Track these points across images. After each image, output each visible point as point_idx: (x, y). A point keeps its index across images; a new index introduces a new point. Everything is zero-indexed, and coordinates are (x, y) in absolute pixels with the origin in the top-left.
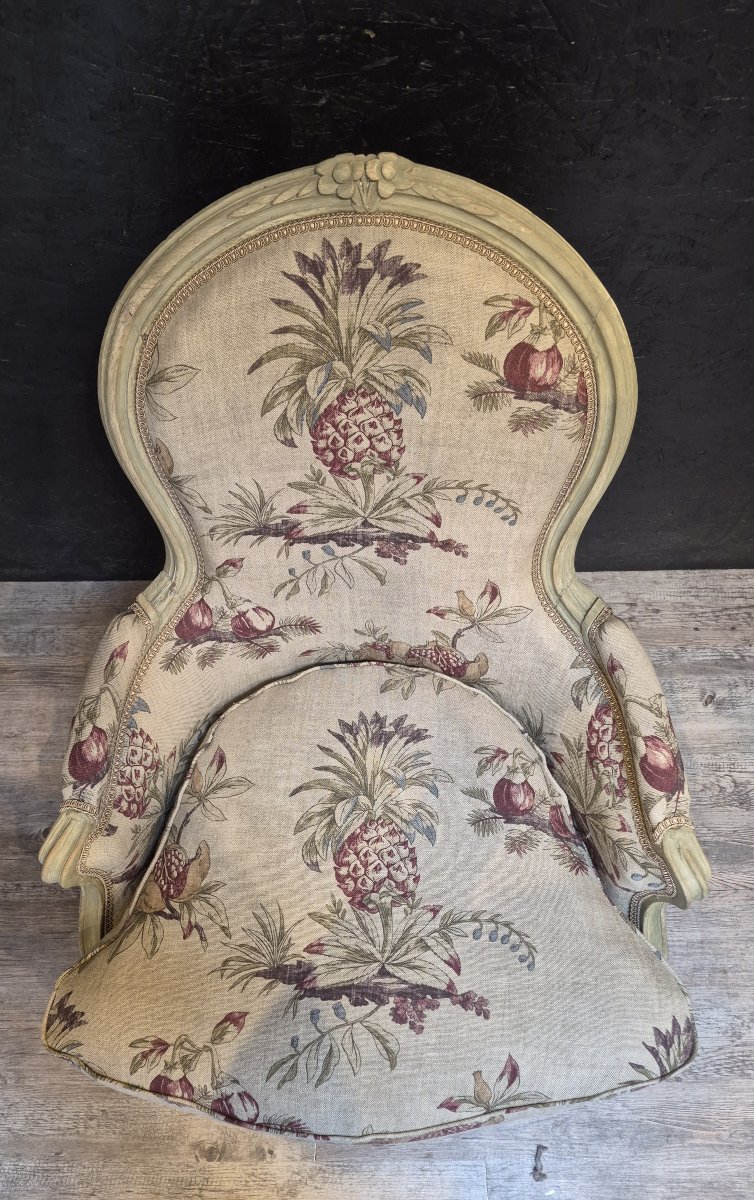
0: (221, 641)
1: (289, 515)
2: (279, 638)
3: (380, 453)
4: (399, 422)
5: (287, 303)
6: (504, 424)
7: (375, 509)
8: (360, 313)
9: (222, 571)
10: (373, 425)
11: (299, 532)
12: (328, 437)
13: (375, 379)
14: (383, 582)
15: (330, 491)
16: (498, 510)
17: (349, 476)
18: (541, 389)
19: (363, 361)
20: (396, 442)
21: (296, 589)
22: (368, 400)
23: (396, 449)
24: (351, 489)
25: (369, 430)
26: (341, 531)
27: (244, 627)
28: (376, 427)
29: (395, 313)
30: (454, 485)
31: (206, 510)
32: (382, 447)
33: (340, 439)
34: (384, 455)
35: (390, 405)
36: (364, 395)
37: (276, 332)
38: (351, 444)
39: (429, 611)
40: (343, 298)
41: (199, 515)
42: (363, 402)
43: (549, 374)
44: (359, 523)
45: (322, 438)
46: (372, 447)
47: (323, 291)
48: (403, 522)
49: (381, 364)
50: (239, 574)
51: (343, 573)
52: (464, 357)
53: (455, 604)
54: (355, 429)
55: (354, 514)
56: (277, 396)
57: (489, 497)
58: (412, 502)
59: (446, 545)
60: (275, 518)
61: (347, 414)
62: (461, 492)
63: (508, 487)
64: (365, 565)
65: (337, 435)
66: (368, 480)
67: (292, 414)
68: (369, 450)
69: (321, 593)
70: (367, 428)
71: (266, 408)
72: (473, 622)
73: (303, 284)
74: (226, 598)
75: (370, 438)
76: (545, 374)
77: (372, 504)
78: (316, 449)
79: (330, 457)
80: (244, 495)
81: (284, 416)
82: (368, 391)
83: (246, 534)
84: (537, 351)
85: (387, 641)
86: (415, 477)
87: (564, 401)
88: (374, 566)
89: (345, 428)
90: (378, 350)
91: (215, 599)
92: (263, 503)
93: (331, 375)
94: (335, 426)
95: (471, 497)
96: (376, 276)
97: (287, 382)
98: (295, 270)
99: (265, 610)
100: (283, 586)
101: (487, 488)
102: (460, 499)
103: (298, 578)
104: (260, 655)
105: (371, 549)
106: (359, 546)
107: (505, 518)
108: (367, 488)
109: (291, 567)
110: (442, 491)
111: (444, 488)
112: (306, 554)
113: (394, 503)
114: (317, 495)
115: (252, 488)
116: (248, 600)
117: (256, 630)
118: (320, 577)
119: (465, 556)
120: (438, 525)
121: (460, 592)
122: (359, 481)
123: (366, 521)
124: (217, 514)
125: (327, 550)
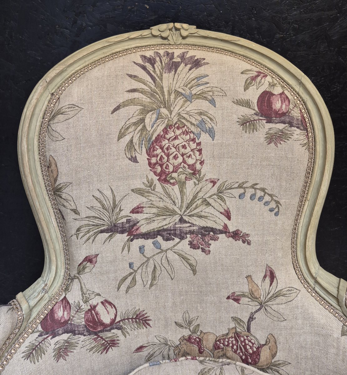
0: (75, 334)
1: (131, 215)
2: (119, 332)
3: (189, 165)
4: (199, 144)
5: (135, 76)
6: (262, 140)
7: (187, 208)
8: (175, 82)
9: (81, 269)
10: (184, 147)
11: (137, 229)
12: (157, 156)
13: (184, 118)
14: (194, 272)
15: (158, 195)
16: (266, 203)
17: (171, 183)
18: (282, 116)
19: (177, 108)
20: (198, 157)
21: (134, 280)
22: (180, 131)
23: (198, 162)
24: (172, 193)
25: (182, 150)
26: (165, 227)
27: (94, 321)
28: (186, 148)
29: (193, 82)
30: (236, 185)
31: (76, 212)
32: (190, 161)
33: (164, 156)
34: (192, 167)
35: (193, 133)
36: (178, 128)
37: (129, 91)
38: (172, 161)
39: (228, 298)
40: (165, 75)
41: (70, 216)
42: (178, 132)
43: (284, 106)
44: (178, 220)
45: (154, 156)
46: (184, 161)
47: (155, 72)
48: (206, 217)
49: (188, 109)
50: (94, 270)
51: (166, 265)
52: (234, 102)
53: (246, 289)
54: (173, 150)
55: (173, 213)
56: (128, 128)
57: (259, 194)
58: (211, 201)
59: (236, 235)
60: (122, 218)
61: (169, 140)
62: (242, 191)
63: (270, 185)
64: (184, 258)
65: (163, 154)
66: (182, 185)
67: (135, 140)
68: (183, 164)
69: (151, 285)
70: (181, 148)
71: (121, 136)
72: (261, 304)
73: (144, 68)
74: (83, 294)
75: (183, 155)
76: (281, 107)
77: (185, 205)
78: (150, 164)
79: (159, 169)
80: (102, 199)
81: (131, 141)
82: (181, 126)
83: (102, 232)
84: (274, 95)
85: (199, 333)
86: (212, 182)
87: (295, 122)
88: (189, 257)
89: (167, 149)
90: (185, 101)
91: (74, 296)
92: (115, 206)
93: (159, 116)
94: (162, 148)
95: (248, 195)
96: (182, 65)
97: (134, 120)
98: (140, 61)
99: (110, 304)
100: (125, 278)
101: (258, 187)
102: (241, 196)
103: (136, 271)
104: (104, 349)
105: (186, 242)
106: (177, 240)
107: (271, 210)
108: (182, 192)
109: (130, 261)
110: (229, 191)
111: (230, 189)
112: (142, 249)
113: (199, 202)
114: (150, 198)
115: (108, 193)
116: (99, 295)
117: (102, 324)
118: (150, 269)
119: (249, 243)
120: (229, 218)
121: (249, 277)
122: (177, 186)
123: (182, 218)
124: (83, 215)
125: (156, 244)
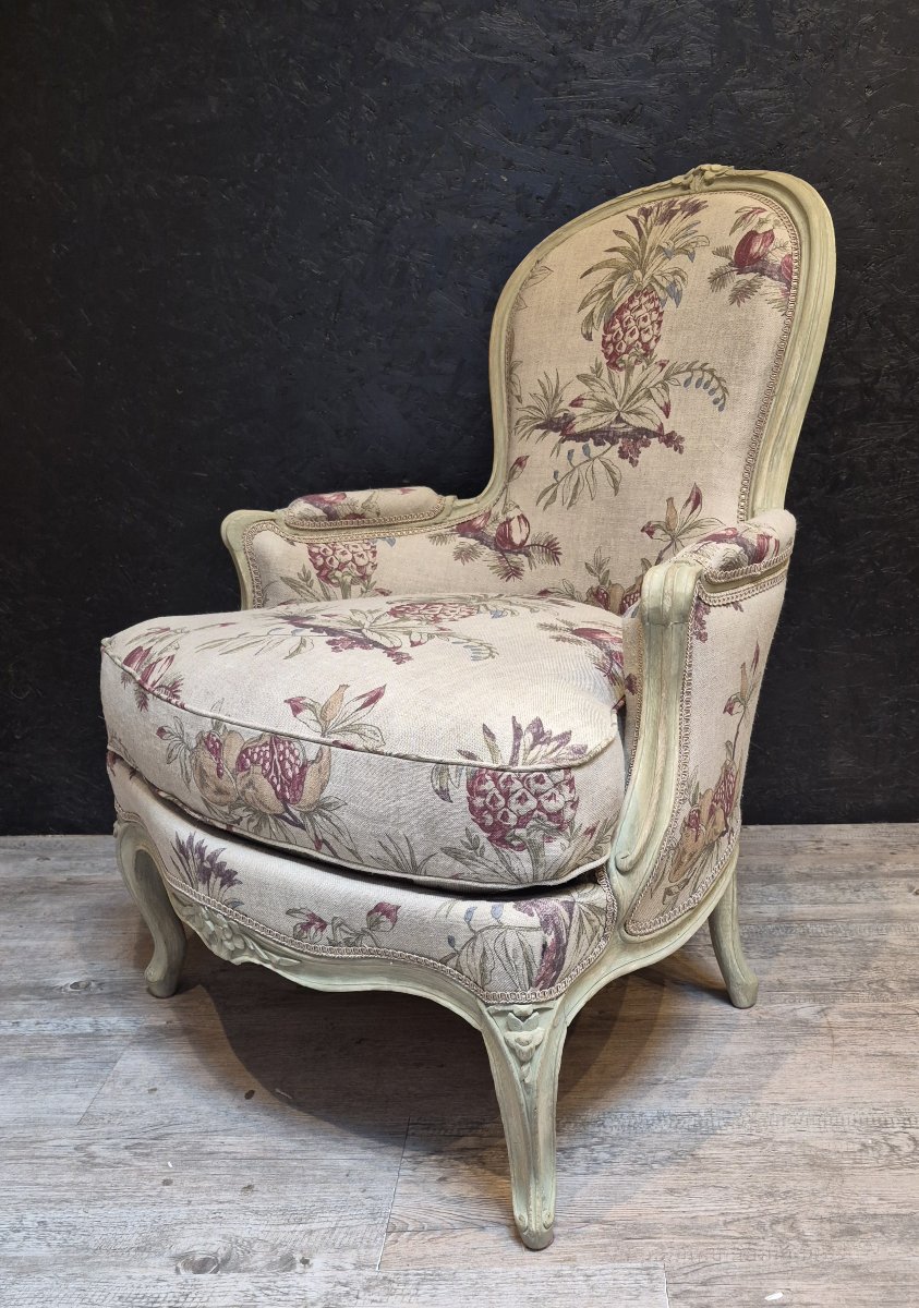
0: (481, 543)
1: (570, 408)
2: (525, 559)
3: (642, 343)
4: (661, 314)
5: (621, 233)
6: (727, 299)
7: (628, 401)
8: (662, 236)
10: (645, 319)
11: (571, 428)
12: (614, 331)
13: (656, 281)
14: (616, 489)
15: (603, 383)
16: (712, 392)
17: (618, 368)
18: (756, 262)
19: (652, 269)
20: (656, 332)
21: (554, 497)
22: (647, 298)
23: (655, 338)
24: (616, 381)
25: (642, 324)
26: (600, 427)
27: (504, 536)
28: (646, 321)
29: (682, 233)
30: (686, 367)
31: (520, 399)
32: (646, 338)
33: (621, 332)
34: (646, 345)
35: (660, 300)
36: (645, 294)
37: (608, 250)
38: (627, 338)
39: (643, 530)
40: (655, 228)
41: (515, 406)
42: (644, 300)
43: (763, 248)
44: (614, 418)
45: (610, 333)
46: (640, 338)
47: (645, 225)
48: (643, 414)
49: (663, 269)
50: (520, 476)
51: (589, 478)
52: (713, 252)
53: (663, 517)
54: (633, 323)
55: (612, 408)
56: (593, 296)
57: (706, 378)
58: (654, 391)
59: (669, 439)
60: (560, 411)
61: (631, 310)
62: (689, 374)
63: (721, 364)
64: (609, 470)
65: (620, 329)
66: (629, 371)
67: (597, 312)
68: (637, 342)
69: (570, 504)
70: (641, 321)
71: (584, 305)
72: (673, 539)
73: (636, 221)
74: (506, 505)
75: (640, 330)
76: (760, 249)
77: (626, 397)
78: (603, 343)
79: (611, 350)
80: (546, 385)
81: (592, 312)
82: (649, 291)
83: (538, 427)
84: (757, 234)
86: (661, 365)
87: (770, 268)
88: (615, 470)
89: (627, 323)
90: (664, 259)
92: (557, 395)
93: (630, 280)
94: (621, 321)
95: (694, 381)
96: (679, 213)
97: (601, 286)
98: (636, 215)
99: (526, 520)
100: (546, 491)
101: (707, 367)
102: (687, 383)
103: (558, 483)
104: (506, 575)
105: (616, 448)
106: (608, 445)
107: (715, 402)
108: (627, 380)
109: (556, 469)
110: (676, 376)
111: (678, 373)
112: (570, 453)
113: (641, 393)
114: (593, 387)
115: (553, 378)
116: (518, 507)
117: (512, 543)
118: (573, 483)
119: (681, 452)
120: (667, 415)
121: (671, 500)
122: (624, 372)
123: (619, 415)
124: (525, 404)
125: (586, 450)
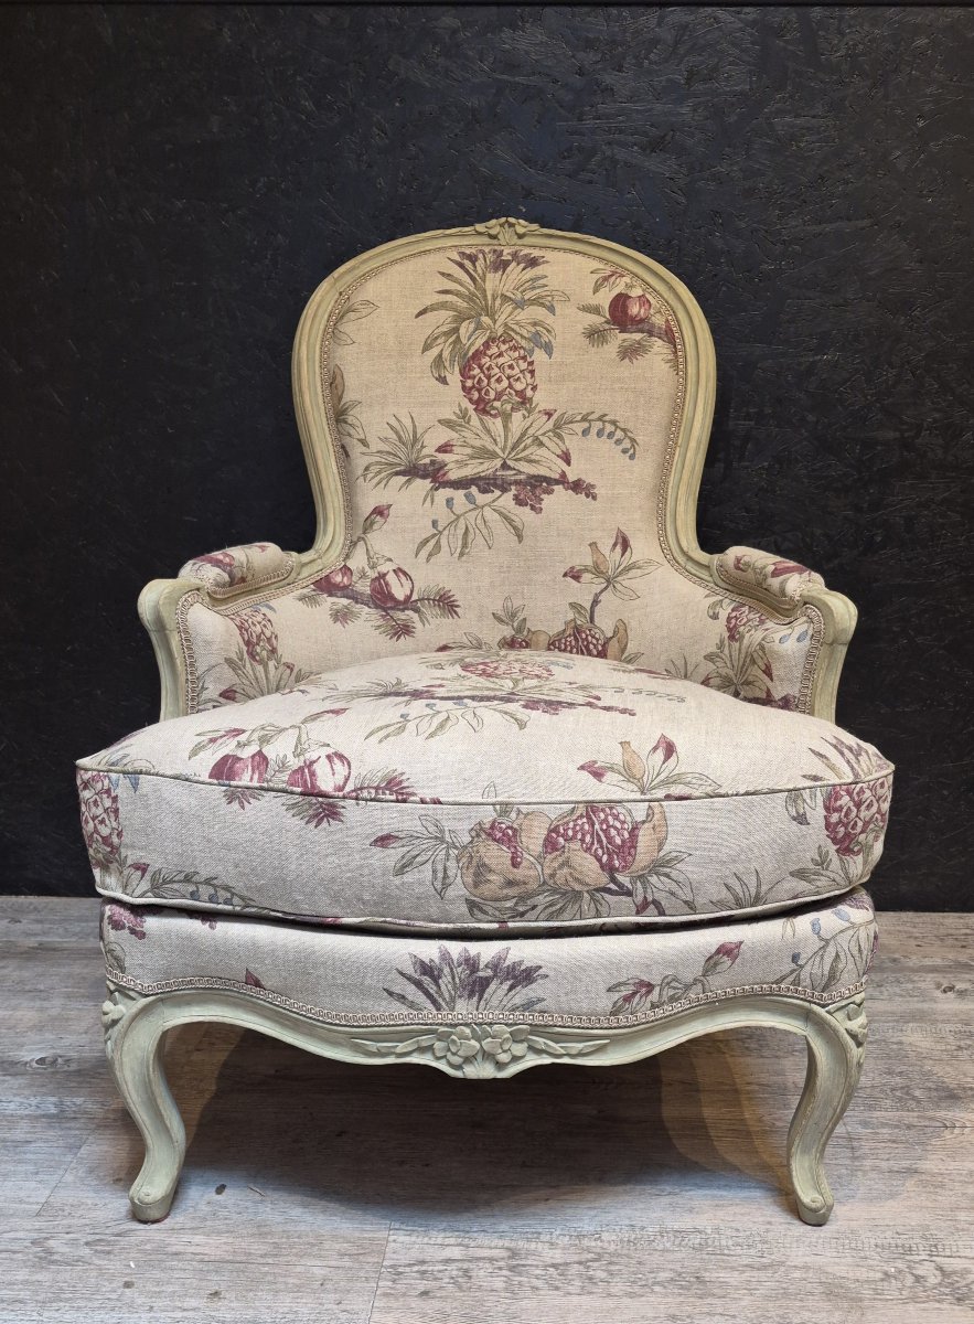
0: (357, 602)
1: (437, 454)
2: (415, 616)
3: (516, 391)
4: (531, 363)
5: (449, 275)
6: (614, 355)
7: (513, 449)
8: (502, 284)
9: (368, 525)
10: (511, 367)
11: (444, 475)
12: (474, 377)
13: (513, 330)
14: (520, 537)
15: (474, 430)
16: (618, 442)
17: (491, 415)
18: (640, 324)
19: (503, 317)
20: (529, 381)
21: (438, 546)
22: (507, 346)
23: (530, 387)
24: (492, 428)
25: (508, 371)
26: (482, 474)
27: (381, 592)
28: (513, 369)
29: (527, 284)
30: (579, 418)
31: (364, 442)
32: (519, 386)
33: (483, 378)
34: (521, 394)
35: (524, 349)
36: (504, 342)
37: (440, 292)
38: (494, 384)
39: (565, 575)
40: (490, 276)
41: (356, 449)
42: (504, 347)
43: (642, 311)
44: (499, 465)
45: (469, 378)
46: (510, 386)
47: (475, 271)
48: (537, 462)
49: (517, 318)
50: (385, 526)
51: (482, 527)
52: (578, 308)
53: (589, 562)
54: (497, 370)
55: (493, 455)
56: (436, 338)
57: (609, 428)
58: (544, 439)
59: (577, 486)
60: (424, 457)
61: (490, 357)
62: (586, 425)
63: (623, 416)
64: (506, 518)
65: (482, 375)
66: (506, 418)
67: (446, 354)
68: (508, 389)
69: (462, 554)
70: (506, 368)
71: (427, 348)
72: (608, 581)
73: (461, 266)
74: (369, 558)
75: (509, 378)
76: (639, 312)
77: (510, 444)
78: (464, 388)
79: (476, 395)
80: (399, 428)
81: (440, 355)
82: (508, 339)
83: (397, 474)
84: (630, 297)
85: (525, 633)
86: (546, 414)
87: (656, 330)
88: (513, 517)
89: (488, 369)
90: (515, 309)
91: (358, 561)
92: (415, 440)
93: (479, 326)
94: (481, 367)
95: (594, 431)
96: (514, 264)
97: (444, 329)
98: (458, 258)
99: (405, 574)
100: (426, 541)
101: (607, 418)
102: (585, 432)
103: (441, 533)
104: (395, 634)
105: (509, 496)
106: (498, 493)
107: (625, 451)
108: (506, 427)
109: (435, 518)
110: (569, 426)
111: (571, 422)
112: (449, 502)
113: (529, 441)
114: (463, 434)
115: (407, 422)
116: (390, 560)
117: (392, 598)
118: (461, 531)
119: (594, 498)
120: (569, 463)
121: (593, 545)
122: (499, 419)
123: (505, 462)
124: (374, 448)
125: (469, 497)
